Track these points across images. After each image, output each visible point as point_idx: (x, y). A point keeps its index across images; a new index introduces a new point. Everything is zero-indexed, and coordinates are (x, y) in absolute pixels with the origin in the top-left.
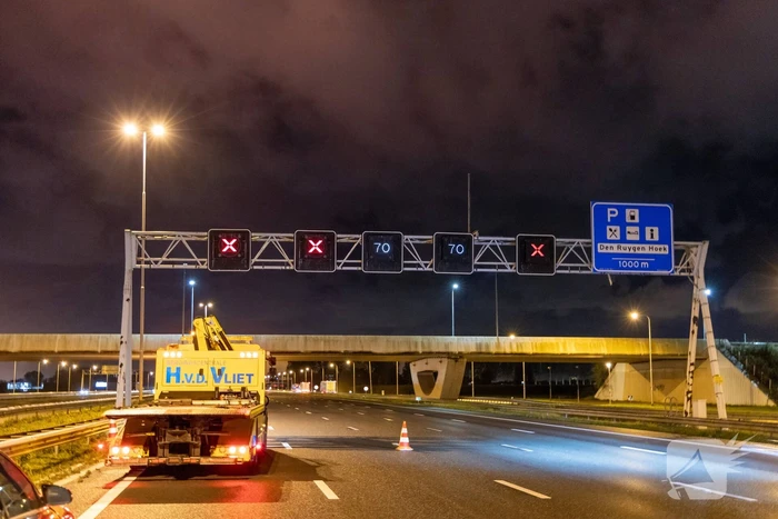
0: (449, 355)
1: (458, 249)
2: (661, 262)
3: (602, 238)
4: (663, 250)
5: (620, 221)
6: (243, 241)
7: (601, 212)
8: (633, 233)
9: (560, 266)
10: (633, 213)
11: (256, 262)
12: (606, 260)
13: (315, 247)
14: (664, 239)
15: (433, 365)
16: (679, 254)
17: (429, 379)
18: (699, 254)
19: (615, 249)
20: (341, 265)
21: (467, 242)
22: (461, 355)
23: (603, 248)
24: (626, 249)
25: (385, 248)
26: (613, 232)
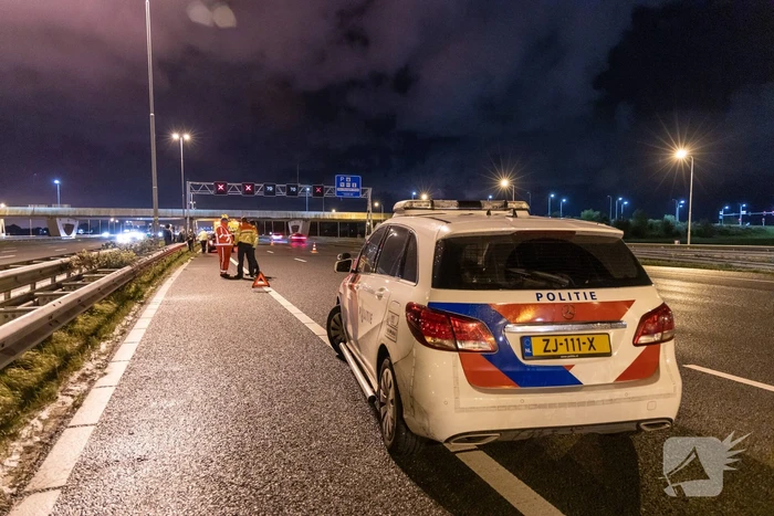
0: (304, 219)
1: (294, 189)
2: (357, 194)
3: (339, 186)
4: (357, 190)
5: (344, 181)
6: (225, 185)
7: (339, 178)
8: (348, 185)
9: (326, 194)
10: (348, 179)
11: (229, 192)
12: (339, 193)
13: (248, 188)
14: (358, 187)
15: (297, 223)
16: (363, 191)
17: (295, 228)
18: (370, 191)
19: (342, 190)
20: (257, 193)
21: (297, 187)
22: (308, 219)
23: (339, 189)
24: (346, 190)
25: (271, 189)
26: (342, 185)
